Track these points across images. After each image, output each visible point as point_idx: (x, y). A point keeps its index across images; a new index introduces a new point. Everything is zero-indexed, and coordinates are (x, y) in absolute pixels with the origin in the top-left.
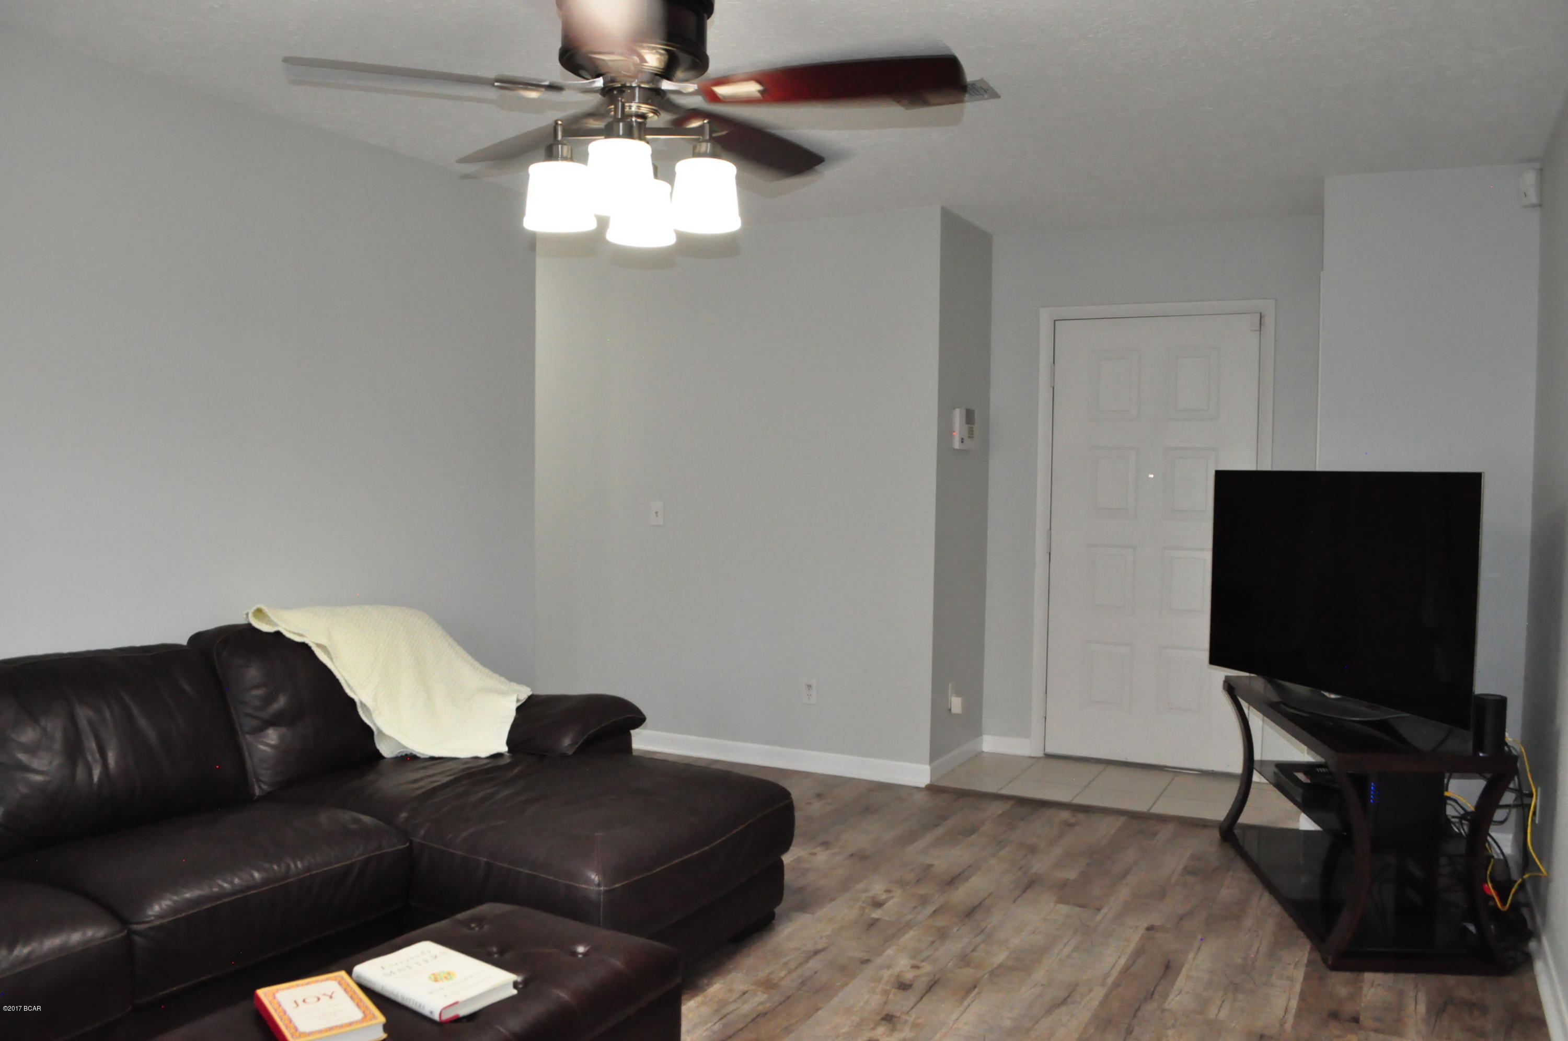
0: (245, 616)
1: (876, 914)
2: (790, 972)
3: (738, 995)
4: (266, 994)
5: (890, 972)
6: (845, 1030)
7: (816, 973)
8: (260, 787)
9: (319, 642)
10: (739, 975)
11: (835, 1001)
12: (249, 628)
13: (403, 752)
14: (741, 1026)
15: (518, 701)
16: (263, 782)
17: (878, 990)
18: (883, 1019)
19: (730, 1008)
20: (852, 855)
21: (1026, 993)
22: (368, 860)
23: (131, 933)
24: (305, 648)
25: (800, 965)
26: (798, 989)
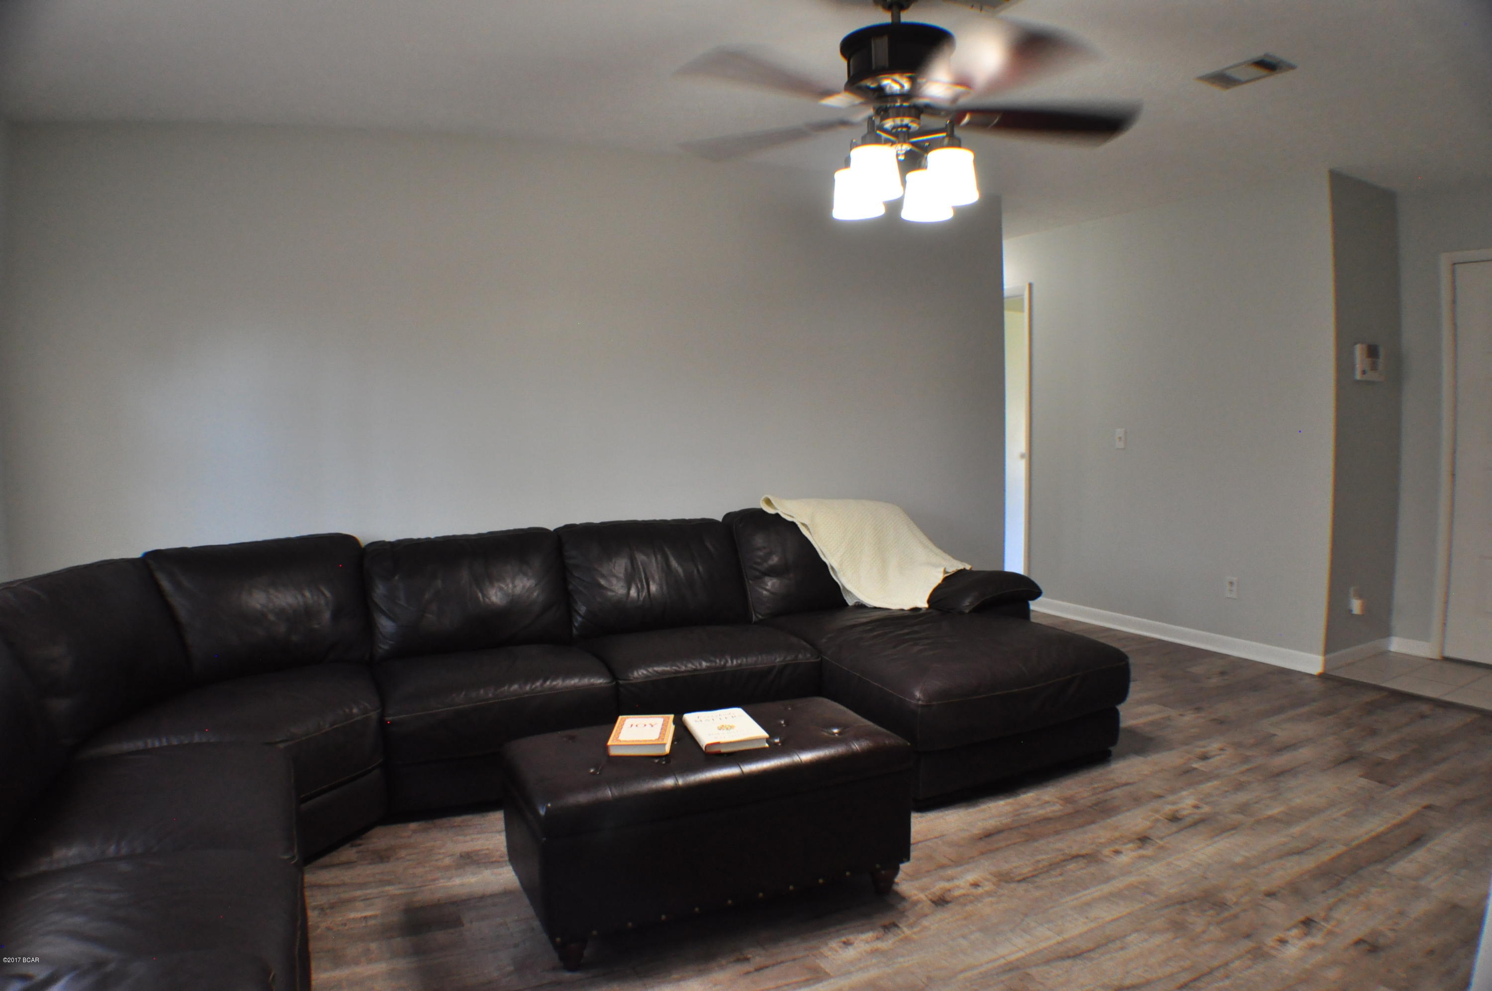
1: (1197, 765)
2: (1093, 795)
3: (1041, 803)
4: (622, 719)
5: (1172, 807)
7: (1113, 798)
8: (756, 615)
9: (803, 522)
12: (761, 512)
13: (858, 602)
14: (1025, 823)
16: (760, 614)
17: (1152, 818)
18: (1138, 839)
19: (1029, 810)
20: (1214, 720)
21: (1275, 839)
22: (786, 666)
23: (617, 684)
24: (793, 525)
25: (1106, 791)
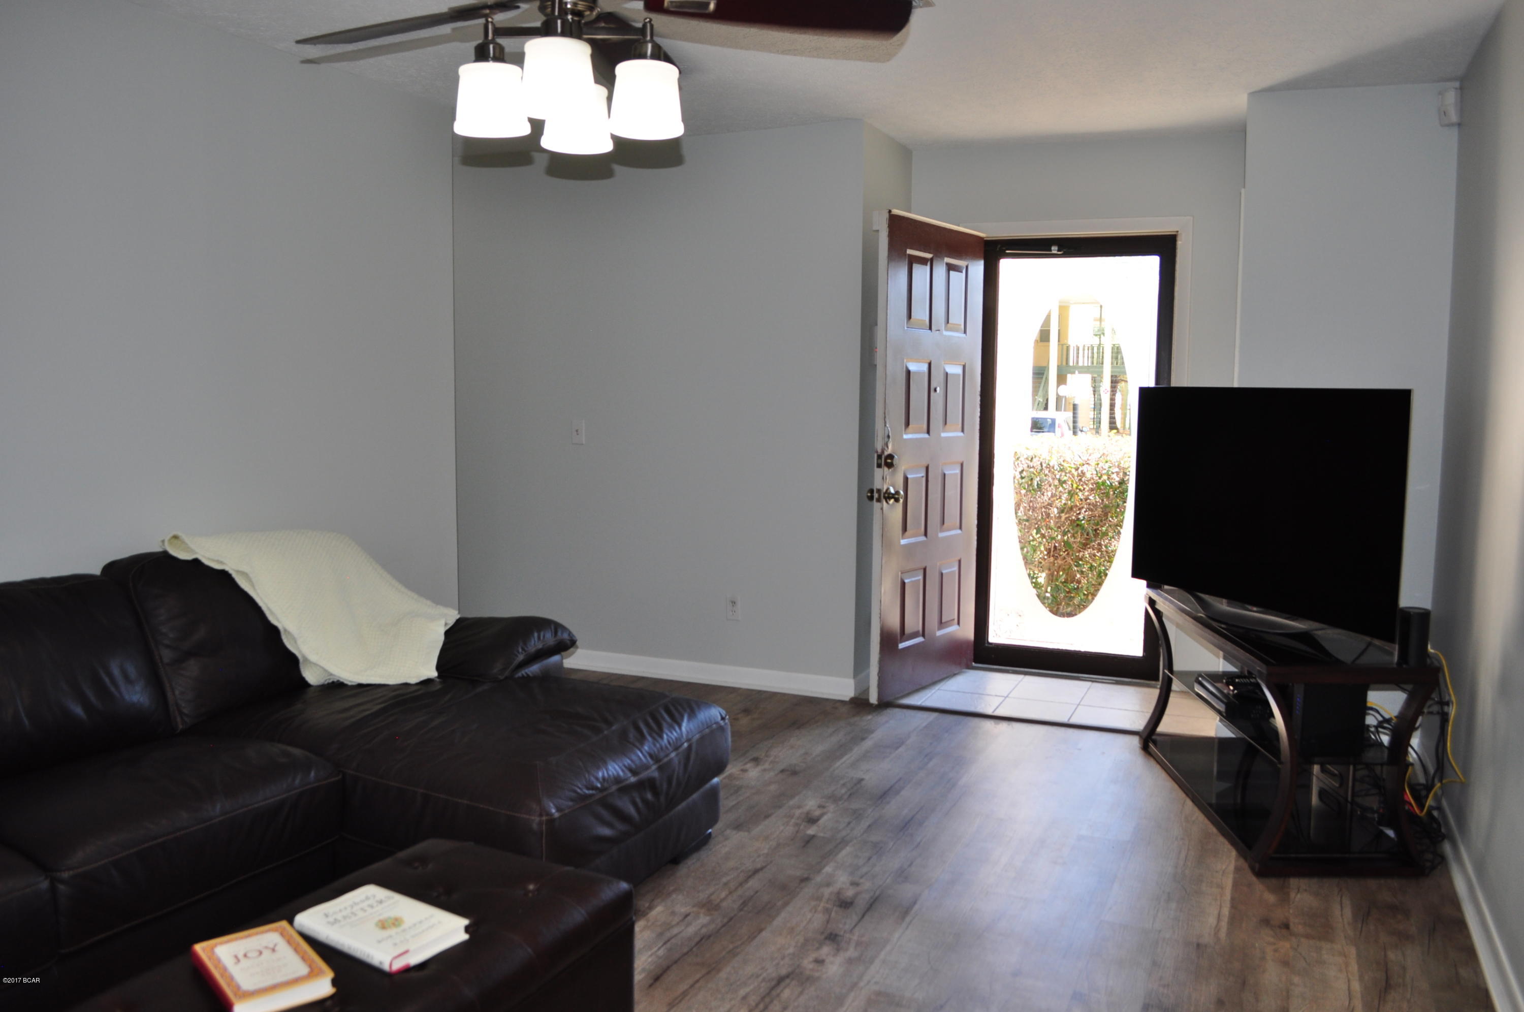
0: (161, 544)
1: (811, 831)
2: (730, 893)
3: (681, 918)
4: (204, 950)
5: (830, 889)
6: (791, 950)
7: (757, 892)
8: (182, 720)
10: (680, 897)
11: (778, 921)
12: (166, 556)
13: (329, 679)
14: (685, 950)
15: (446, 624)
16: (186, 715)
17: (820, 908)
18: (826, 938)
19: (675, 931)
20: (782, 771)
24: (224, 576)
25: (741, 884)
26: (741, 910)
